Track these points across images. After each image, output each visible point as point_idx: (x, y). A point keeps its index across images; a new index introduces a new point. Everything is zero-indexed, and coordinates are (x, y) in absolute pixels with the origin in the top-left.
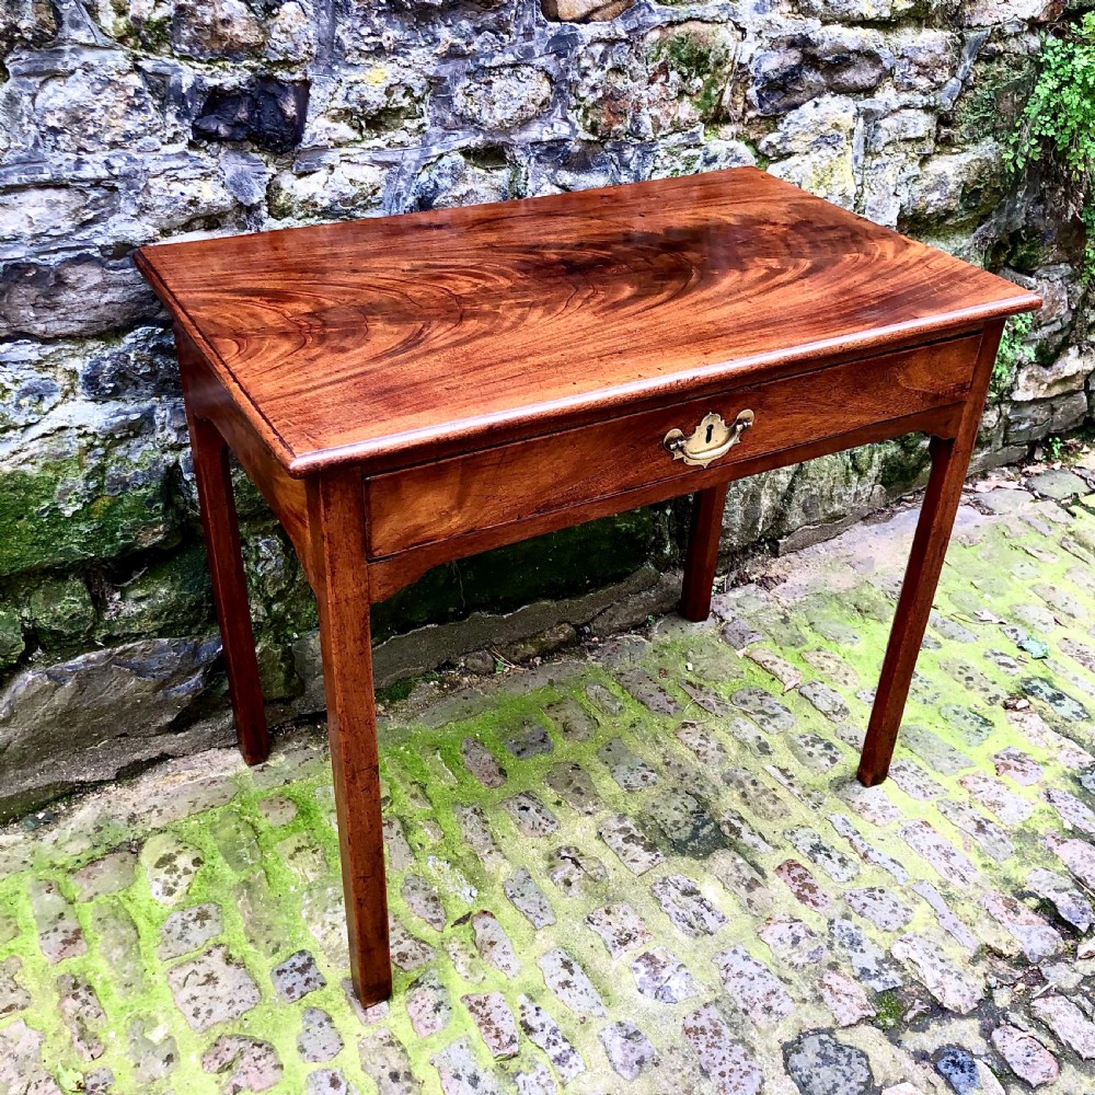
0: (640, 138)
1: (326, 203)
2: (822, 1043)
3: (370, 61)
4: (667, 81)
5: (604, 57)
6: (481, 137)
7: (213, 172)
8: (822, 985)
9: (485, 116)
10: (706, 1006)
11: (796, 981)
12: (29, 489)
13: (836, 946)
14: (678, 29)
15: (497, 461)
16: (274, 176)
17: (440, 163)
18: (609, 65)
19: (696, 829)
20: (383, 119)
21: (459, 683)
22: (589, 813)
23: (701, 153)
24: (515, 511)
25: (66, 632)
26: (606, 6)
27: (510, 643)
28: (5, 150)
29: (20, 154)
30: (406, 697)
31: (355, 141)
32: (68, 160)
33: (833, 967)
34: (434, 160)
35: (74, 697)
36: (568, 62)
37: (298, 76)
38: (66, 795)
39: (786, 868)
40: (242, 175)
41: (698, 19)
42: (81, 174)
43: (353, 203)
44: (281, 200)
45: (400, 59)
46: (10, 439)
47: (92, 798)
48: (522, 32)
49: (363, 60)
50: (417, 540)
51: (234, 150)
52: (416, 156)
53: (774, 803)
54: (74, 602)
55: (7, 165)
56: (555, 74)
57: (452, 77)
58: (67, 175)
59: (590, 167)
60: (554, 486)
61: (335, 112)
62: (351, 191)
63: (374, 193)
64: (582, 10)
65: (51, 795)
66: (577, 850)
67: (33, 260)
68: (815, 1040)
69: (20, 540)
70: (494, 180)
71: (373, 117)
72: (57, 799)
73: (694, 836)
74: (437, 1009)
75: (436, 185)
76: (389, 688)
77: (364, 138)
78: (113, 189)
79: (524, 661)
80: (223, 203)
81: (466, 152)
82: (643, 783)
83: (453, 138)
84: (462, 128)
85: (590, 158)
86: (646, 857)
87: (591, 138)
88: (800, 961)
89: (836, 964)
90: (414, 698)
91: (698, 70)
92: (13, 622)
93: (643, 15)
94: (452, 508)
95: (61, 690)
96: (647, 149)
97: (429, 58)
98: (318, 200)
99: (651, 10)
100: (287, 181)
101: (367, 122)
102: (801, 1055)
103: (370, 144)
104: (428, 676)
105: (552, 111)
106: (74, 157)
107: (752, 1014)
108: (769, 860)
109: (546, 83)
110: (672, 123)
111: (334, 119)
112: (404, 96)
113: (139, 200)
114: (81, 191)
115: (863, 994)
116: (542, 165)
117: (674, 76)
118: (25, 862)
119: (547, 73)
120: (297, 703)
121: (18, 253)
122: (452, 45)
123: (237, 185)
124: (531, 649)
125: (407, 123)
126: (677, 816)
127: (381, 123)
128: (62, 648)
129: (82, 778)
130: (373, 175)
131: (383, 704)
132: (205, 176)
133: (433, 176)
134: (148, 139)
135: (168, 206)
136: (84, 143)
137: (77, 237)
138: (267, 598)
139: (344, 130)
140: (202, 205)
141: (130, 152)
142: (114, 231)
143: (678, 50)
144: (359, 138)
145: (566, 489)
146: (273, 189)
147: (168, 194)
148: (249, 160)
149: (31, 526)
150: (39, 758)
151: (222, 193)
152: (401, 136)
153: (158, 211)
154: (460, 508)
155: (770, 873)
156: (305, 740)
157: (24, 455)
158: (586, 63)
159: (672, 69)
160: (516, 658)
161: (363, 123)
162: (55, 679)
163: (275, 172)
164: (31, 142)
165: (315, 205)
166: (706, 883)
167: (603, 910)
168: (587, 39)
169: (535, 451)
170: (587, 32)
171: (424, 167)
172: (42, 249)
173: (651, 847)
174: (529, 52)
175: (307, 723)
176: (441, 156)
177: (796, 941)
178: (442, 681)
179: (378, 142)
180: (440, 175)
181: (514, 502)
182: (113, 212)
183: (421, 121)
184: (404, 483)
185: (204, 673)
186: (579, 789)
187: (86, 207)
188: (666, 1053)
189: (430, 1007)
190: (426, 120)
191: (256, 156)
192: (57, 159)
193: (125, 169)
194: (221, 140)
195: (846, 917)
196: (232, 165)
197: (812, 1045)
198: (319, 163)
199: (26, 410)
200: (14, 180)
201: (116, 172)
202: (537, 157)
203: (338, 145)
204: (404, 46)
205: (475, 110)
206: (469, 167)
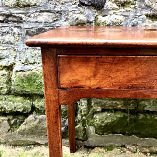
1: (108, 23)
6: (152, 12)
7: (83, 13)
9: (153, 6)
12: (37, 77)
15: (111, 61)
16: (97, 15)
17: (139, 17)
20: (125, 4)
21: (125, 152)
24: (118, 85)
25: (40, 109)
27: (142, 147)
28: (41, 3)
29: (43, 4)
30: (111, 150)
31: (117, 9)
32: (53, 6)
34: (138, 16)
35: (38, 123)
38: (34, 144)
40: (89, 14)
42: (55, 10)
43: (115, 24)
44: (98, 21)
46: (35, 65)
47: (39, 147)
50: (77, 85)
51: (89, 8)
52: (133, 15)
54: (42, 103)
55: (41, 6)
58: (52, 9)
60: (136, 79)
62: (115, 21)
63: (121, 23)
65: (31, 143)
67: (44, 28)
69: (34, 87)
70: (154, 24)
71: (123, 3)
72: (32, 145)
75: (137, 23)
76: (108, 147)
77: (120, 8)
78: (61, 14)
79: (145, 153)
80: (84, 20)
81: (147, 15)
83: (144, 11)
84: (147, 9)
90: (113, 151)
92: (30, 104)
94: (91, 77)
95: (36, 121)
98: (106, 22)
100: (100, 17)
101: (121, 4)
103: (121, 10)
104: (119, 147)
106: (54, 6)
111: (113, 3)
113: (66, 17)
114: (55, 14)
118: (19, 155)
120: (85, 142)
121: (41, 26)
123: (88, 16)
124: (147, 150)
125: (131, 6)
127: (125, 5)
128: (39, 113)
129: (38, 142)
130: (121, 18)
131: (105, 150)
132: (81, 13)
133: (137, 20)
134: (69, 3)
135: (72, 19)
136: (56, 3)
137: (53, 24)
138: (82, 115)
139: (115, 6)
140: (79, 20)
141: (65, 6)
142: (60, 23)
144: (119, 8)
145: (140, 81)
146: (96, 19)
147: (72, 16)
148: (91, 11)
149: (36, 84)
150: (31, 134)
151: (84, 18)
152: (130, 9)
153: (70, 20)
154: (95, 77)
156: (84, 152)
157: (37, 69)
160: (143, 151)
161: (120, 5)
162: (36, 118)
163: (97, 14)
164: (46, 2)
165: (106, 23)
169: (128, 61)
172: (46, 25)
175: (87, 148)
176: (140, 16)
178: (121, 150)
179: (123, 10)
180: (139, 20)
181: (118, 81)
182: (61, 19)
183: (135, 5)
184: (73, 61)
185: (65, 128)
187: (55, 17)
190: (137, 5)
191: (93, 10)
192: (51, 6)
193: (64, 9)
194: (86, 5)
196: (87, 11)
198: (108, 14)
199: (39, 60)
200: (42, 10)
201: (62, 10)
203: (113, 9)
205: (151, 4)
206: (147, 19)
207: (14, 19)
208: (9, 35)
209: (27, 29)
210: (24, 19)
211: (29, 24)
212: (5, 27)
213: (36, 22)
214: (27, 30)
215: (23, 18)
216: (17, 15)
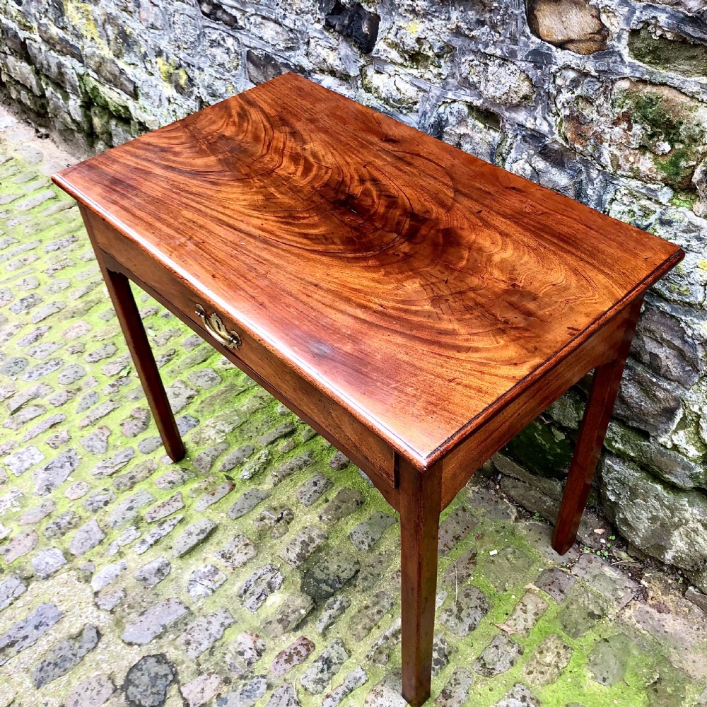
0: (602, 166)
1: (384, 95)
2: (166, 675)
3: (411, 17)
4: (630, 129)
5: (575, 83)
6: (481, 101)
7: (336, 49)
8: (210, 674)
10: (187, 608)
11: (214, 660)
13: (243, 682)
14: (649, 88)
16: (364, 66)
17: (452, 105)
18: (578, 92)
19: (325, 582)
20: (419, 59)
22: (321, 517)
23: (659, 210)
26: (580, 41)
31: (402, 65)
33: (227, 681)
34: (449, 101)
36: (543, 74)
37: (372, 10)
39: (305, 642)
40: (348, 56)
41: (675, 88)
42: (285, 22)
43: (400, 103)
44: (366, 82)
45: (427, 22)
48: (508, 36)
49: (408, 15)
51: (346, 41)
52: (438, 93)
53: (364, 628)
56: (534, 80)
57: (460, 49)
58: (281, 19)
59: (563, 166)
61: (389, 41)
62: (398, 95)
63: (415, 103)
64: (560, 37)
66: (293, 519)
67: (273, 56)
68: (168, 671)
70: (487, 136)
71: (412, 55)
73: (318, 581)
74: (169, 483)
75: (447, 119)
77: (407, 66)
78: (297, 37)
80: (338, 68)
81: (470, 106)
82: (357, 543)
83: (463, 92)
84: (470, 89)
85: (566, 160)
86: (293, 556)
87: (564, 144)
88: (227, 658)
89: (230, 682)
91: (668, 134)
93: (615, 62)
96: (609, 179)
97: (444, 29)
98: (381, 90)
99: (622, 61)
100: (370, 71)
101: (410, 57)
102: (155, 664)
103: (408, 70)
105: (535, 108)
106: (283, 12)
107: (184, 634)
108: (312, 631)
109: (527, 83)
110: (631, 169)
111: (389, 45)
112: (430, 48)
113: (305, 47)
114: (286, 31)
115: (206, 700)
116: (527, 145)
117: (637, 128)
119: (528, 76)
121: (269, 50)
122: (458, 27)
123: (345, 61)
125: (431, 68)
126: (333, 568)
127: (418, 61)
130: (411, 92)
132: (332, 49)
133: (447, 112)
134: (309, 15)
135: (317, 57)
136: (288, 7)
137: (286, 54)
139: (394, 55)
140: (328, 64)
141: (303, 20)
142: (298, 58)
143: (645, 107)
144: (404, 64)
146: (363, 74)
147: (316, 50)
148: (352, 50)
151: (338, 62)
152: (429, 75)
153: (314, 58)
155: (299, 633)
158: (559, 81)
159: (636, 122)
161: (407, 56)
163: (365, 63)
166: (282, 595)
167: (248, 541)
168: (560, 63)
170: (561, 57)
171: (444, 102)
172: (276, 53)
173: (301, 557)
174: (513, 54)
177: (241, 654)
179: (415, 72)
180: (451, 112)
182: (299, 48)
183: (440, 71)
186: (340, 508)
187: (289, 40)
188: (154, 592)
189: (170, 479)
191: (356, 50)
192: (278, 10)
193: (301, 28)
194: (339, 32)
195: (269, 686)
196: (345, 49)
197: (163, 669)
198: (384, 70)
200: (264, 14)
201: (297, 27)
202: (524, 137)
203: (395, 64)
204: (430, 14)
205: (476, 80)
206: (470, 117)
207: (226, 18)
208: (221, 48)
209: (246, 46)
210: (241, 23)
211: (250, 38)
212: (214, 28)
213: (261, 38)
214: (248, 49)
215: (239, 21)
216: (229, 10)
